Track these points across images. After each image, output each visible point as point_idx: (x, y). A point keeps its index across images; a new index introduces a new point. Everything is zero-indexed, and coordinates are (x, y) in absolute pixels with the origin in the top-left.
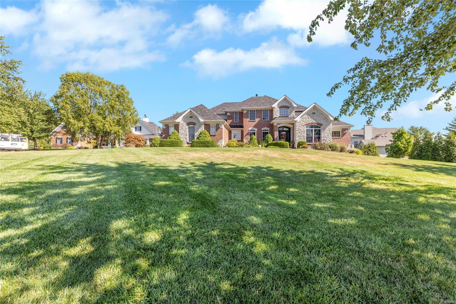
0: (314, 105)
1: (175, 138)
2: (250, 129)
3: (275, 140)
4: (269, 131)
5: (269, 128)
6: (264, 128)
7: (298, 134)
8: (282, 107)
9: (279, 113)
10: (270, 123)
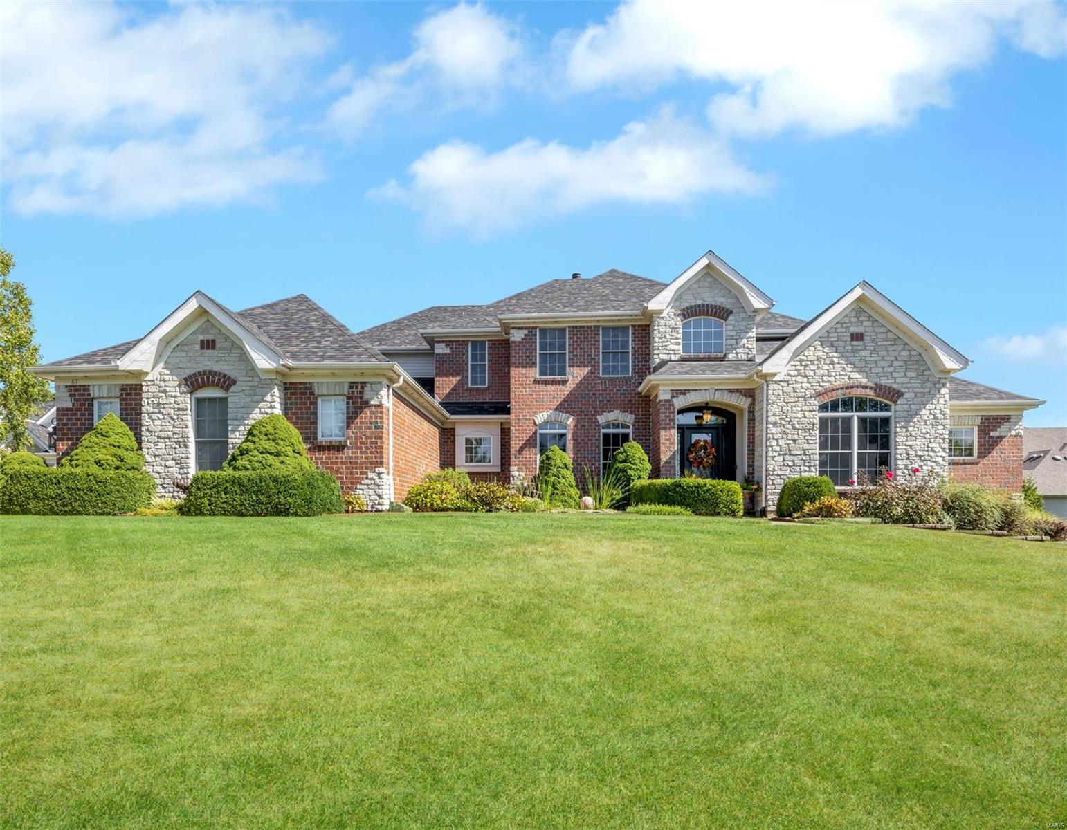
0: (858, 292)
1: (98, 462)
2: (540, 418)
3: (663, 472)
4: (630, 431)
5: (631, 413)
6: (609, 412)
7: (777, 440)
8: (696, 311)
9: (680, 341)
10: (634, 390)
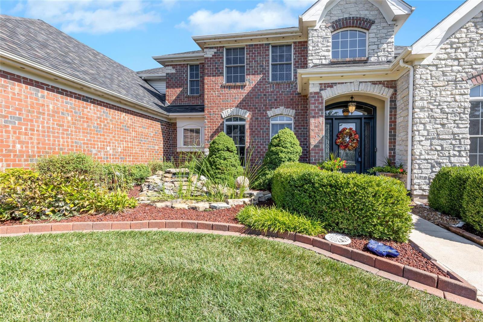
2: (226, 113)
4: (292, 122)
5: (293, 109)
6: (276, 108)
7: (424, 124)
8: (343, 23)
9: (330, 48)
10: (295, 91)
